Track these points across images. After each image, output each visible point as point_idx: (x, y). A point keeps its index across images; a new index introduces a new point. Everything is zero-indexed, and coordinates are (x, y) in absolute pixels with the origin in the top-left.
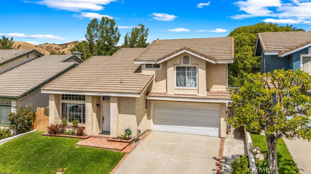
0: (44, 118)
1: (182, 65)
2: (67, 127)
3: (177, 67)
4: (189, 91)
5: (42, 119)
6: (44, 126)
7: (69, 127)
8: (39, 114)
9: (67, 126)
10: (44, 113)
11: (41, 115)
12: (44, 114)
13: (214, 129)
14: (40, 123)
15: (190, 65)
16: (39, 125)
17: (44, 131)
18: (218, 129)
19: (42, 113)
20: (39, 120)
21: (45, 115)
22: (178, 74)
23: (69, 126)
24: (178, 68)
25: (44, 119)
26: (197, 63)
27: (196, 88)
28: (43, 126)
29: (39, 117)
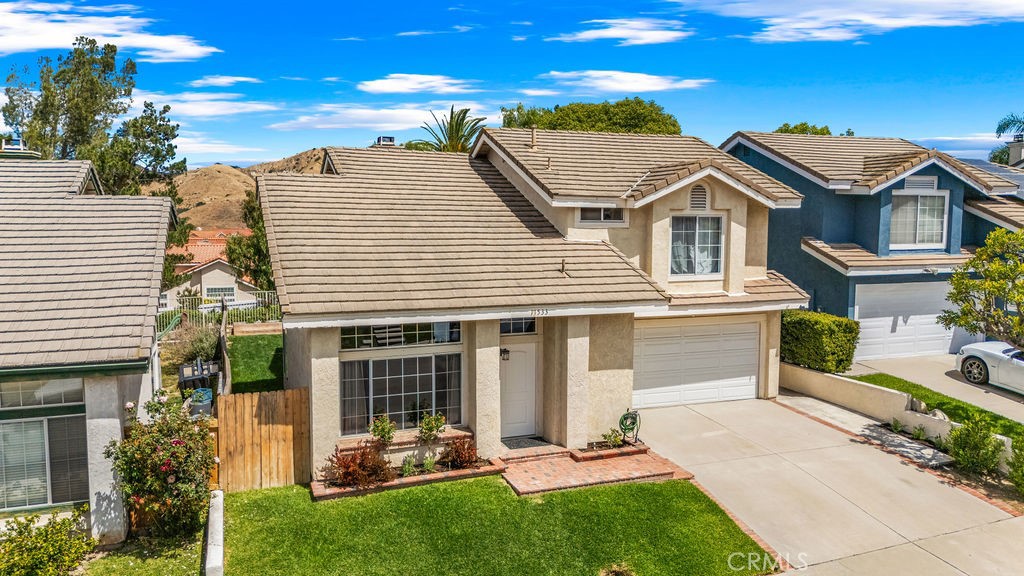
0: (257, 433)
1: (688, 212)
2: (391, 448)
3: (673, 218)
4: (702, 284)
5: (248, 442)
6: (258, 468)
7: (402, 446)
8: (231, 423)
9: (394, 445)
10: (258, 415)
11: (243, 425)
12: (256, 421)
13: (745, 380)
14: (238, 460)
15: (708, 212)
16: (233, 467)
17: (257, 487)
18: (754, 378)
19: (247, 417)
20: (232, 449)
21: (260, 423)
22: (675, 238)
23: (399, 444)
24: (677, 222)
25: (257, 440)
26: (728, 207)
27: (720, 276)
28: (252, 467)
29: (228, 437)
